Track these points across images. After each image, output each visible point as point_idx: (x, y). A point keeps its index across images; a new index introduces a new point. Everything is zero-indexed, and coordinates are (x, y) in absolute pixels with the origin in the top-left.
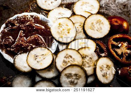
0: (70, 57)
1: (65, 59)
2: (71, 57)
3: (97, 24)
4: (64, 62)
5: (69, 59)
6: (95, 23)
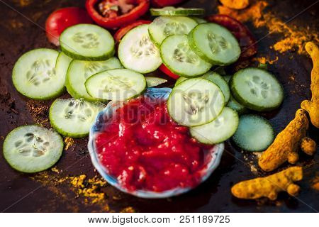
0: (179, 53)
1: (184, 60)
2: (176, 51)
3: (82, 42)
4: (189, 61)
5: (181, 54)
6: (83, 44)
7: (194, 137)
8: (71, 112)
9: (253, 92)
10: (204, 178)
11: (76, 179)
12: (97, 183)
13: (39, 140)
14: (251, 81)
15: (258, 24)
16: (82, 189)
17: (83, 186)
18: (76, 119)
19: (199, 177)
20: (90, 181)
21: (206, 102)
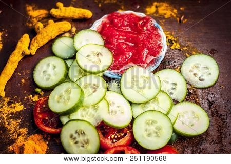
0: (94, 90)
3: (156, 128)
5: (92, 89)
6: (156, 125)
7: (104, 40)
9: (55, 67)
10: (106, 16)
11: (177, 47)
13: (195, 75)
14: (52, 76)
15: (24, 131)
16: (174, 40)
17: (173, 42)
19: (108, 18)
21: (88, 56)
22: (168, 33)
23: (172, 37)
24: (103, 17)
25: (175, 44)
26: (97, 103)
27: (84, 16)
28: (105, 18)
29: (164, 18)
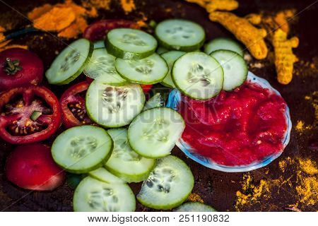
0: (141, 70)
1: (149, 68)
2: (138, 70)
3: (83, 150)
4: (151, 65)
5: (142, 68)
7: (233, 89)
8: (160, 187)
9: (186, 37)
11: (240, 200)
12: (248, 183)
14: (173, 35)
16: (252, 196)
17: (249, 195)
18: (171, 184)
20: (245, 188)
21: (201, 68)
22: (268, 190)
23: (259, 194)
24: (275, 90)
25: (246, 197)
26: (119, 73)
27: (279, 72)
28: (274, 92)
29: (295, 185)
